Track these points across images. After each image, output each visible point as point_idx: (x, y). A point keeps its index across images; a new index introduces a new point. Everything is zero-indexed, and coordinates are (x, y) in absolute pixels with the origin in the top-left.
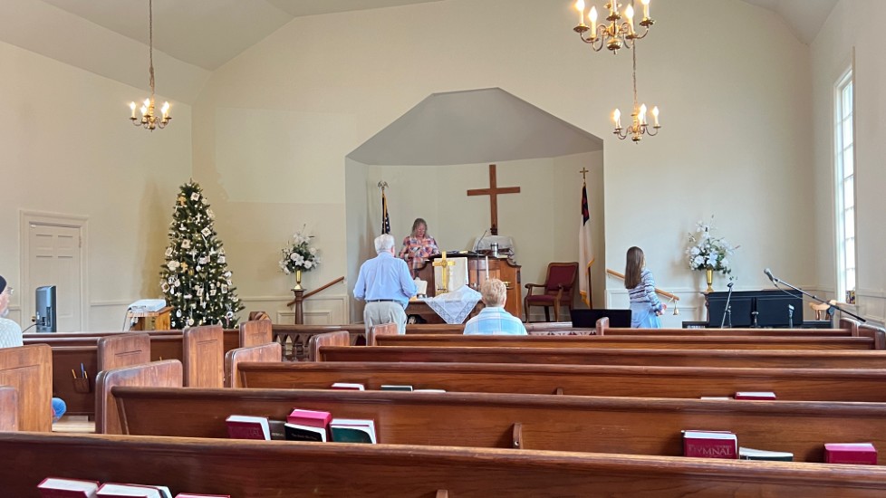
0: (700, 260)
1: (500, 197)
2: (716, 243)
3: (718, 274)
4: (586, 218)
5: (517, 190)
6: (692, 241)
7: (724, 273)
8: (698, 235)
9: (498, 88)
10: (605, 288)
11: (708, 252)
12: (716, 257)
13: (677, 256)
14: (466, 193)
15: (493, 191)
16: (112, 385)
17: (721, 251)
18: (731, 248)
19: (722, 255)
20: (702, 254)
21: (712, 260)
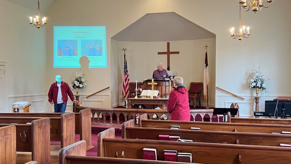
0: (254, 84)
1: (171, 55)
2: (260, 78)
3: (261, 90)
4: (207, 65)
5: (178, 53)
6: (251, 76)
7: (263, 89)
8: (253, 74)
9: (174, 12)
10: (215, 94)
11: (257, 81)
12: (261, 83)
13: (244, 82)
14: (157, 53)
15: (168, 53)
16: (66, 155)
17: (262, 81)
18: (266, 80)
19: (262, 83)
20: (255, 82)
21: (259, 84)
